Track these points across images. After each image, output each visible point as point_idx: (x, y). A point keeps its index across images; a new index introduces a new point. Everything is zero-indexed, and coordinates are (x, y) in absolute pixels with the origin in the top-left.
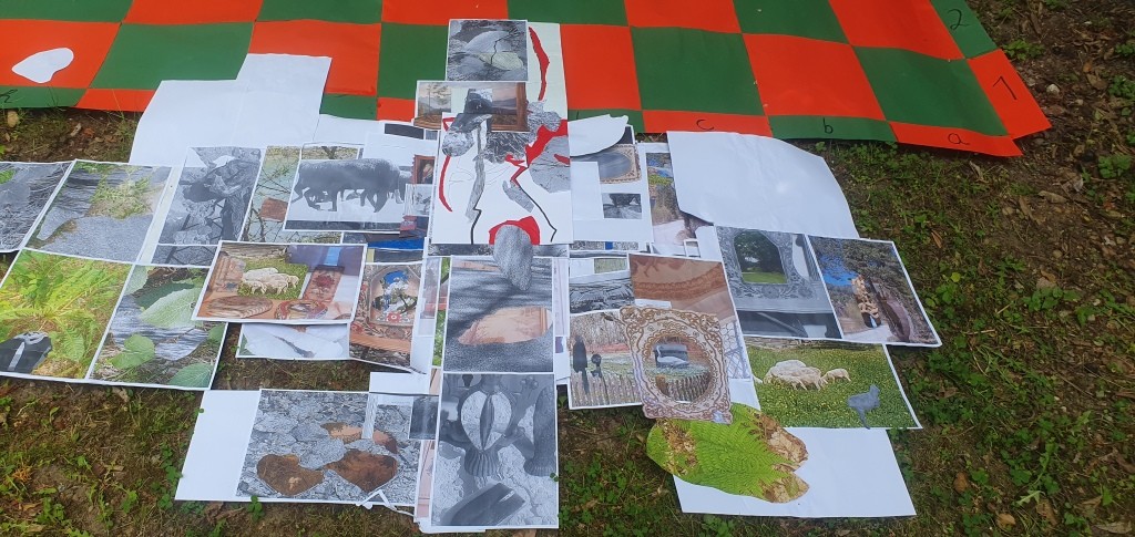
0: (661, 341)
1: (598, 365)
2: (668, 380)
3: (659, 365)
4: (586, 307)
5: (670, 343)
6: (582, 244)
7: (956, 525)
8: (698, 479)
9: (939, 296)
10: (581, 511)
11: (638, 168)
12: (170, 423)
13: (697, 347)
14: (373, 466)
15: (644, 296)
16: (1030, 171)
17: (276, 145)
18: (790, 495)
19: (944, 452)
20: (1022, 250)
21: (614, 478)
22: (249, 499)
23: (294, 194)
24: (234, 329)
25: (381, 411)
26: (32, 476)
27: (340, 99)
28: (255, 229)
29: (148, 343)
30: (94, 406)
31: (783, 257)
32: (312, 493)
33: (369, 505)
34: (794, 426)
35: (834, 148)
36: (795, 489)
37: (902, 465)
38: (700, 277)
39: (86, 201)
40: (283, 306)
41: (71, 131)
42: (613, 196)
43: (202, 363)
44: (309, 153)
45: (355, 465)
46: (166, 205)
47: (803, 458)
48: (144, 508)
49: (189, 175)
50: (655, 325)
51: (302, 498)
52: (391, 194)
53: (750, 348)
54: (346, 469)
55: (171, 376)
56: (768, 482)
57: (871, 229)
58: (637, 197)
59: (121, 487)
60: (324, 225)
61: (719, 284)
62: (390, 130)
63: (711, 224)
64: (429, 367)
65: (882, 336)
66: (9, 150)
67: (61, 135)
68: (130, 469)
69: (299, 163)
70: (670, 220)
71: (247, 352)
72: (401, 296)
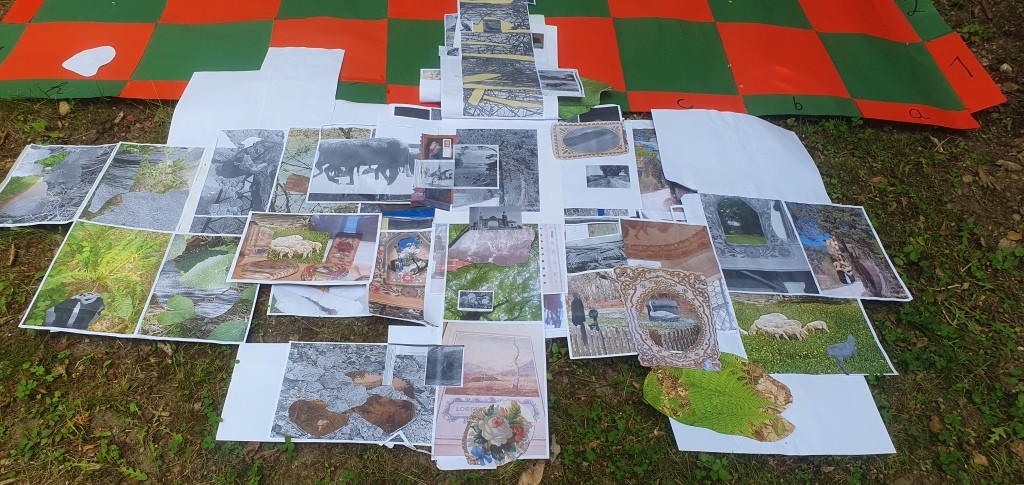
0: (653, 297)
1: (595, 319)
2: (661, 332)
3: (652, 319)
4: (582, 267)
5: (662, 299)
6: (576, 211)
7: (934, 463)
8: (692, 420)
9: (907, 255)
10: (584, 452)
11: (626, 142)
12: (209, 373)
13: (686, 302)
14: (393, 409)
15: (636, 257)
16: (987, 142)
17: (298, 127)
18: (778, 435)
19: (919, 396)
20: (983, 214)
21: (614, 421)
22: (283, 440)
23: (315, 171)
24: (265, 289)
25: (398, 360)
26: (90, 420)
27: (352, 87)
28: (281, 201)
29: (189, 302)
30: (141, 360)
31: (762, 221)
32: (338, 434)
33: (390, 445)
34: (778, 372)
35: (804, 123)
36: (783, 430)
37: (881, 408)
38: (687, 240)
39: (130, 178)
40: (308, 268)
41: (115, 118)
42: (604, 168)
43: (237, 320)
44: (328, 134)
45: (377, 409)
46: (200, 181)
47: (788, 400)
48: (189, 449)
49: (221, 154)
50: (647, 283)
51: (330, 438)
52: (402, 169)
53: (736, 303)
54: (369, 412)
55: (210, 331)
56: (757, 423)
57: (841, 197)
58: (626, 168)
59: (168, 430)
60: (343, 197)
61: (705, 246)
62: (399, 112)
63: (696, 192)
64: (441, 321)
65: (856, 291)
66: (61, 135)
67: (107, 121)
68: (176, 415)
69: (319, 143)
70: (657, 189)
71: (277, 310)
72: (413, 259)
